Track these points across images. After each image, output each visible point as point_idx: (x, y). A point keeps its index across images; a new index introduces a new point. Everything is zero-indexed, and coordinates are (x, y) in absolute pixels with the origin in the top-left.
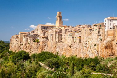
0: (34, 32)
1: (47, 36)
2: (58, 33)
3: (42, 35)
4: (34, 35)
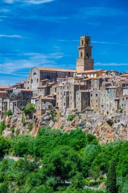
0: (22, 86)
1: (55, 97)
2: (82, 87)
3: (42, 93)
4: (23, 93)
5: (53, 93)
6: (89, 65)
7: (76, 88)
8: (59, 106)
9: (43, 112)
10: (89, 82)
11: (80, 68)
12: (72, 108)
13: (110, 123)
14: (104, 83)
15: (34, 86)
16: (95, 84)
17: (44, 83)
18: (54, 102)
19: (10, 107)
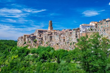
0: (33, 34)
1: (42, 37)
2: (50, 35)
3: (39, 36)
4: (34, 36)
5: (42, 36)
6: (52, 29)
7: (48, 35)
8: (44, 40)
9: (39, 41)
10: (52, 33)
11: (49, 29)
12: (47, 40)
13: (58, 44)
14: (56, 33)
15: (37, 34)
16: (53, 34)
17: (39, 34)
18: (42, 39)
19: (30, 40)
